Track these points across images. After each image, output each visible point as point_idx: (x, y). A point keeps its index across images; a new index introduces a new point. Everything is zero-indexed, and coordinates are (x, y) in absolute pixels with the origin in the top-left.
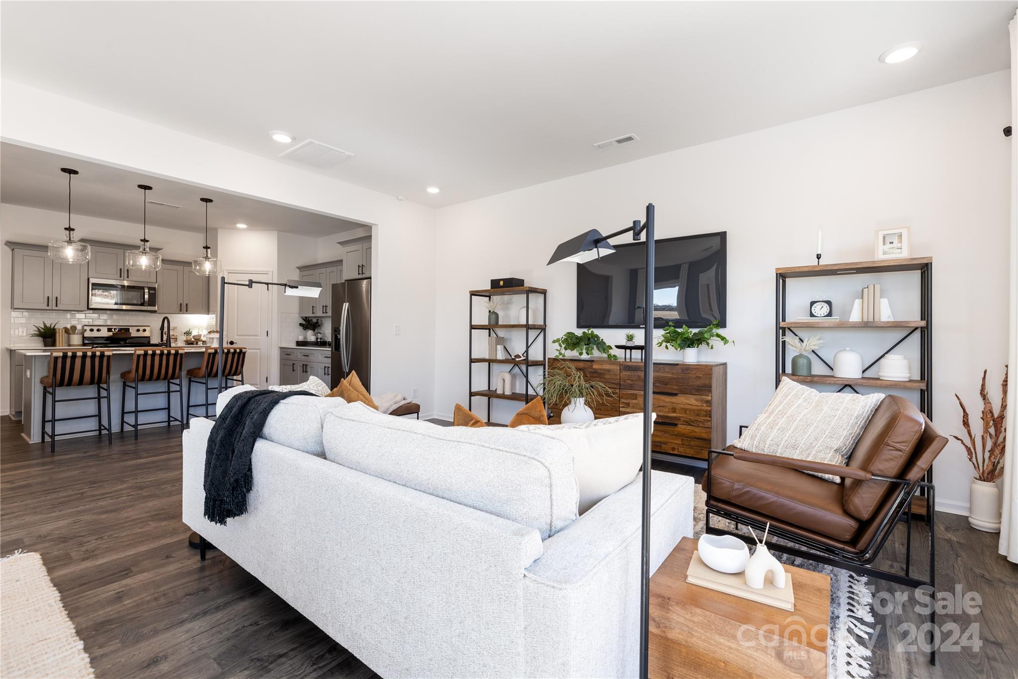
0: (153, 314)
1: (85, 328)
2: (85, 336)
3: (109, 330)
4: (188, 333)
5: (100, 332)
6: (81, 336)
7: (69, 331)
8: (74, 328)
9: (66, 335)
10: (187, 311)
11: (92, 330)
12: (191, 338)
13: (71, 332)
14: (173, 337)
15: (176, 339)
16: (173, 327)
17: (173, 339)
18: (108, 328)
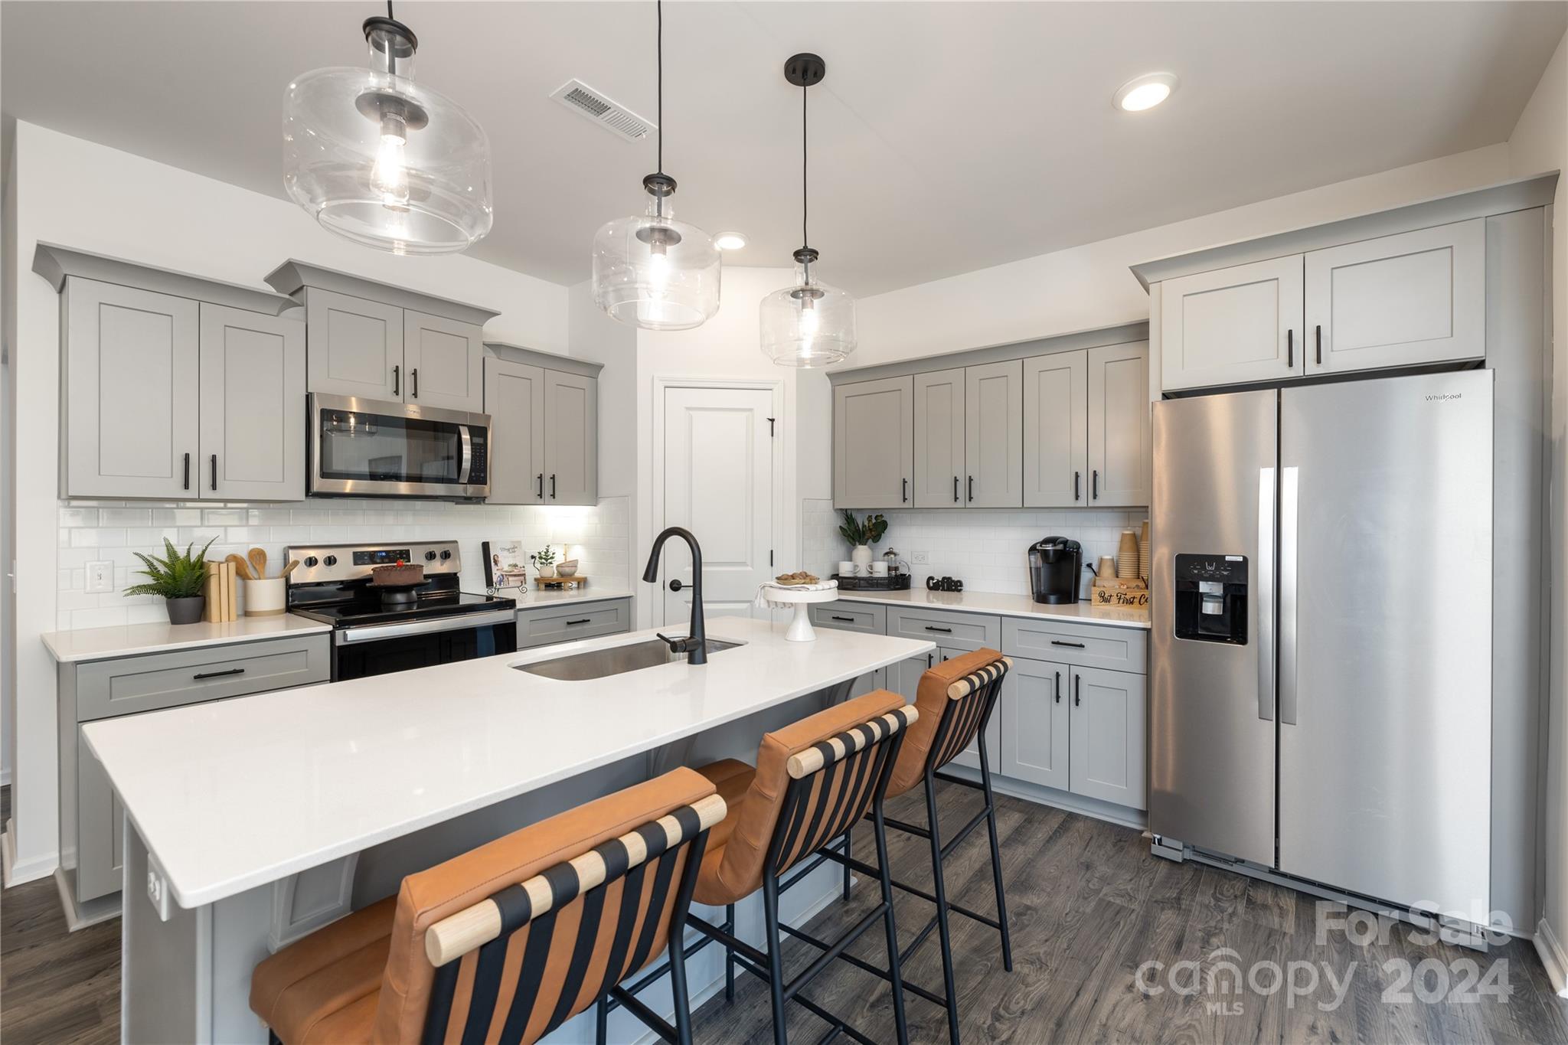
0: (472, 507)
1: (293, 555)
2: (293, 581)
3: (359, 559)
4: (546, 558)
5: (333, 567)
6: (283, 580)
7: (244, 569)
8: (258, 556)
9: (240, 582)
10: (553, 496)
11: (311, 562)
12: (551, 572)
13: (250, 571)
14: (516, 572)
15: (523, 578)
16: (512, 542)
17: (515, 575)
18: (354, 553)
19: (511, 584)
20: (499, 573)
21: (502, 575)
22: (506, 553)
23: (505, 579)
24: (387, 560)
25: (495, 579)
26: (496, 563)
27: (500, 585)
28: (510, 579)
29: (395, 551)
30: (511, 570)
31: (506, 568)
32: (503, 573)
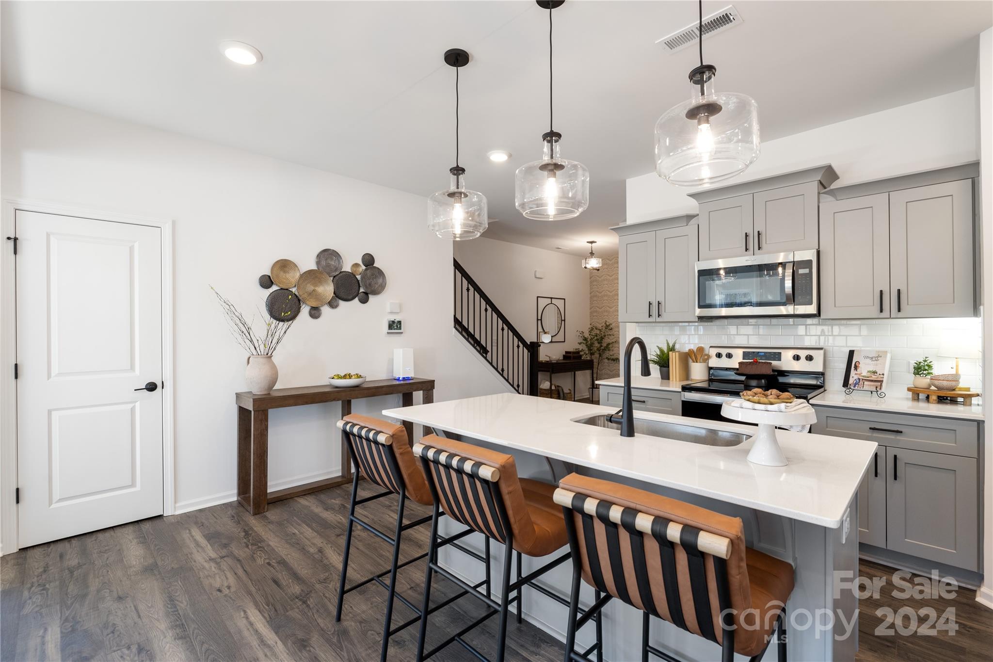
1: (711, 351)
2: (710, 365)
3: (746, 356)
4: (922, 369)
8: (700, 350)
12: (926, 383)
14: (874, 377)
15: (879, 384)
16: (879, 352)
17: (872, 381)
18: (744, 352)
19: (866, 388)
20: (856, 377)
21: (859, 379)
22: (868, 361)
23: (861, 382)
24: (763, 358)
25: (851, 381)
26: (856, 368)
27: (854, 387)
28: (866, 383)
29: (754, 352)
30: (868, 376)
31: (865, 373)
32: (860, 378)
